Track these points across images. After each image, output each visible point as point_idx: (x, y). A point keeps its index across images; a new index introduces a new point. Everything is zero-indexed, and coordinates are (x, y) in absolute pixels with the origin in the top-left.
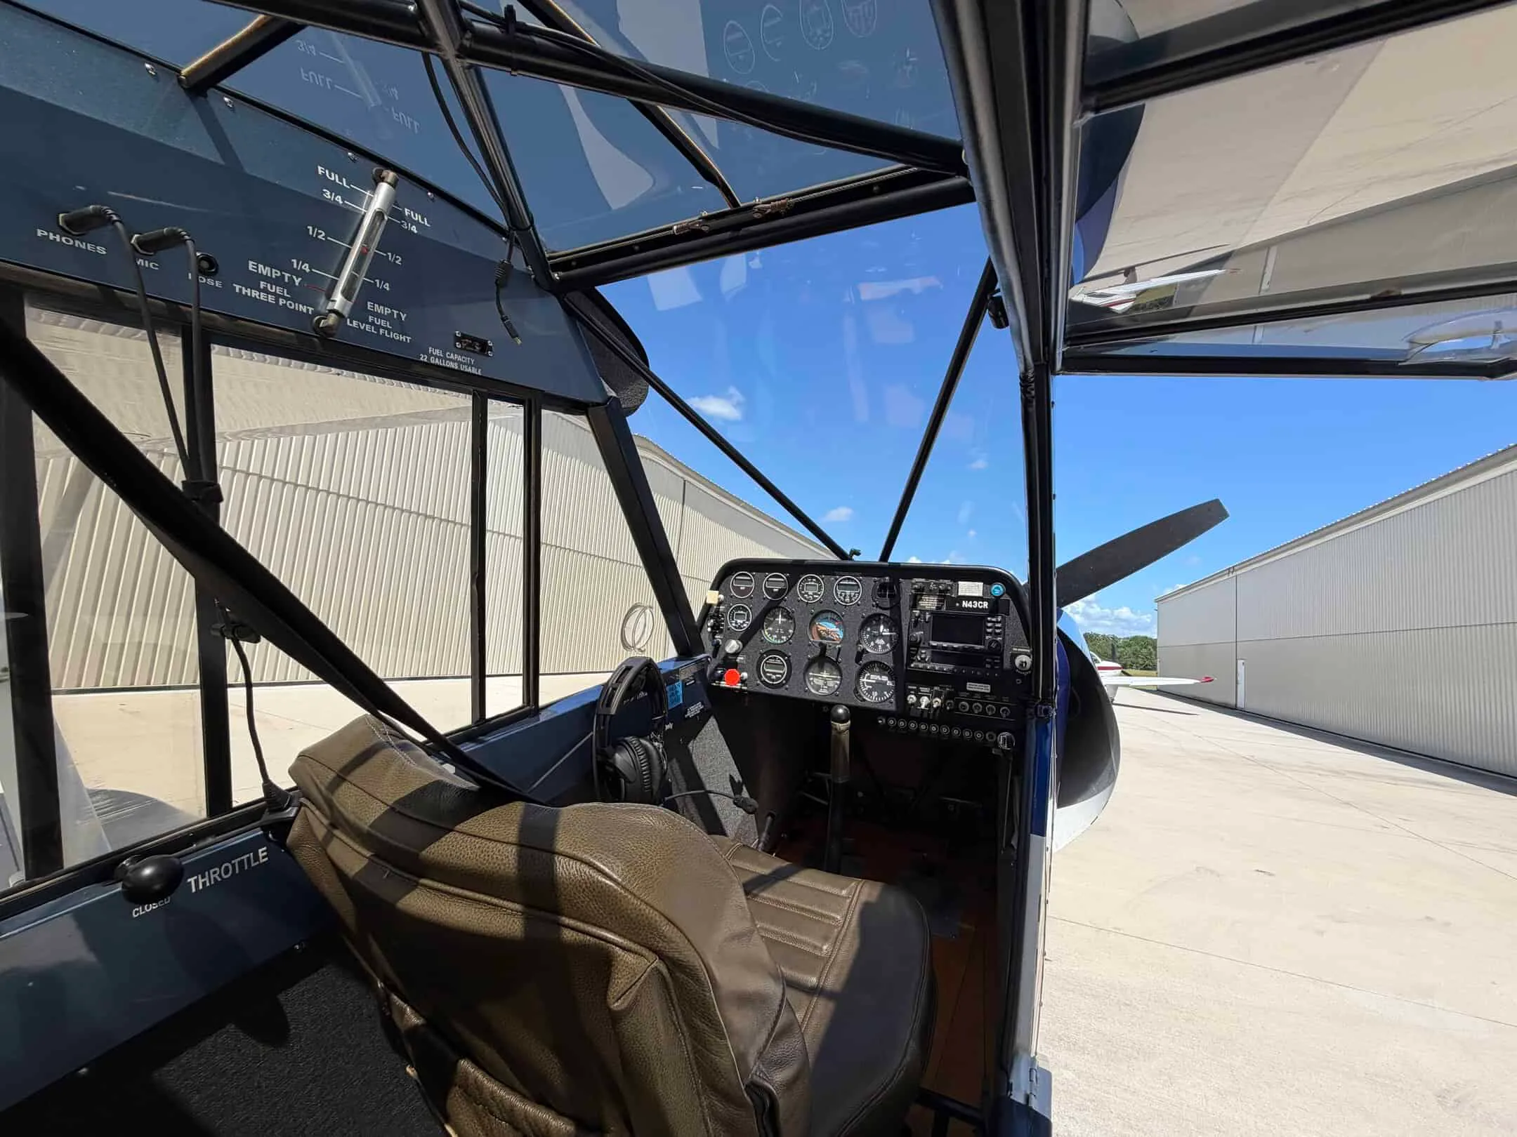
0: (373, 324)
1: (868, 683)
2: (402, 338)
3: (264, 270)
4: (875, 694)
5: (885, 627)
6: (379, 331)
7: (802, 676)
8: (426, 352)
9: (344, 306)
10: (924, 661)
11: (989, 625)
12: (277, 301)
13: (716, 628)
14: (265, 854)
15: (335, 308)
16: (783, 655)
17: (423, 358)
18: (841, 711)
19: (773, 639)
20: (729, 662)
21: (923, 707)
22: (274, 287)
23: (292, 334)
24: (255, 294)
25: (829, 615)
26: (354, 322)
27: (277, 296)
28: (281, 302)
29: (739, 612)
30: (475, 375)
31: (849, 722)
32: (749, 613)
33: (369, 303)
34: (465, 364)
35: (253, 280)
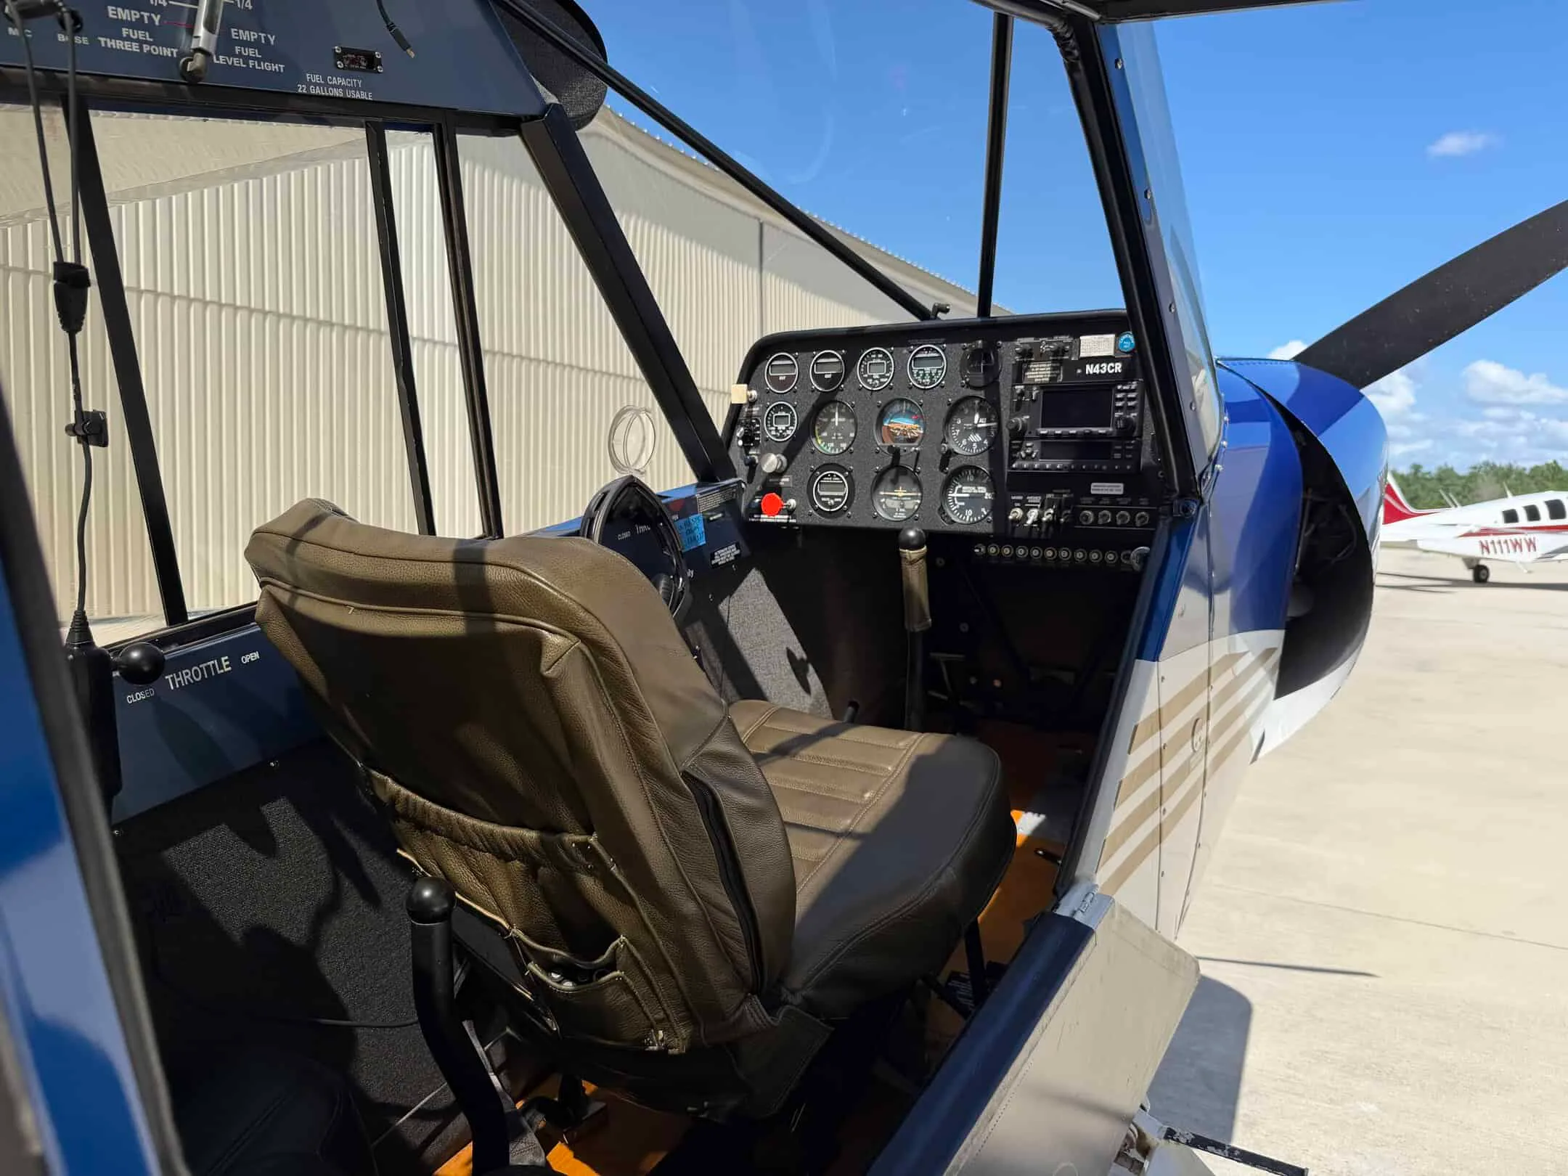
0: (240, 55)
1: (960, 499)
2: (275, 67)
3: (124, 14)
4: (969, 512)
5: (981, 416)
6: (248, 65)
7: (868, 496)
8: (303, 81)
9: (208, 41)
10: (1032, 458)
11: (1119, 396)
12: (141, 48)
13: (749, 439)
14: (228, 663)
15: (201, 45)
16: (842, 469)
17: (302, 89)
18: (912, 534)
19: (829, 448)
20: (771, 485)
21: (1029, 522)
22: (135, 31)
23: (160, 85)
24: (118, 44)
25: (905, 406)
26: (221, 57)
27: (141, 43)
28: (146, 48)
29: (779, 414)
30: (364, 100)
31: (925, 548)
32: (792, 416)
33: (233, 30)
34: (351, 88)
35: (114, 28)
